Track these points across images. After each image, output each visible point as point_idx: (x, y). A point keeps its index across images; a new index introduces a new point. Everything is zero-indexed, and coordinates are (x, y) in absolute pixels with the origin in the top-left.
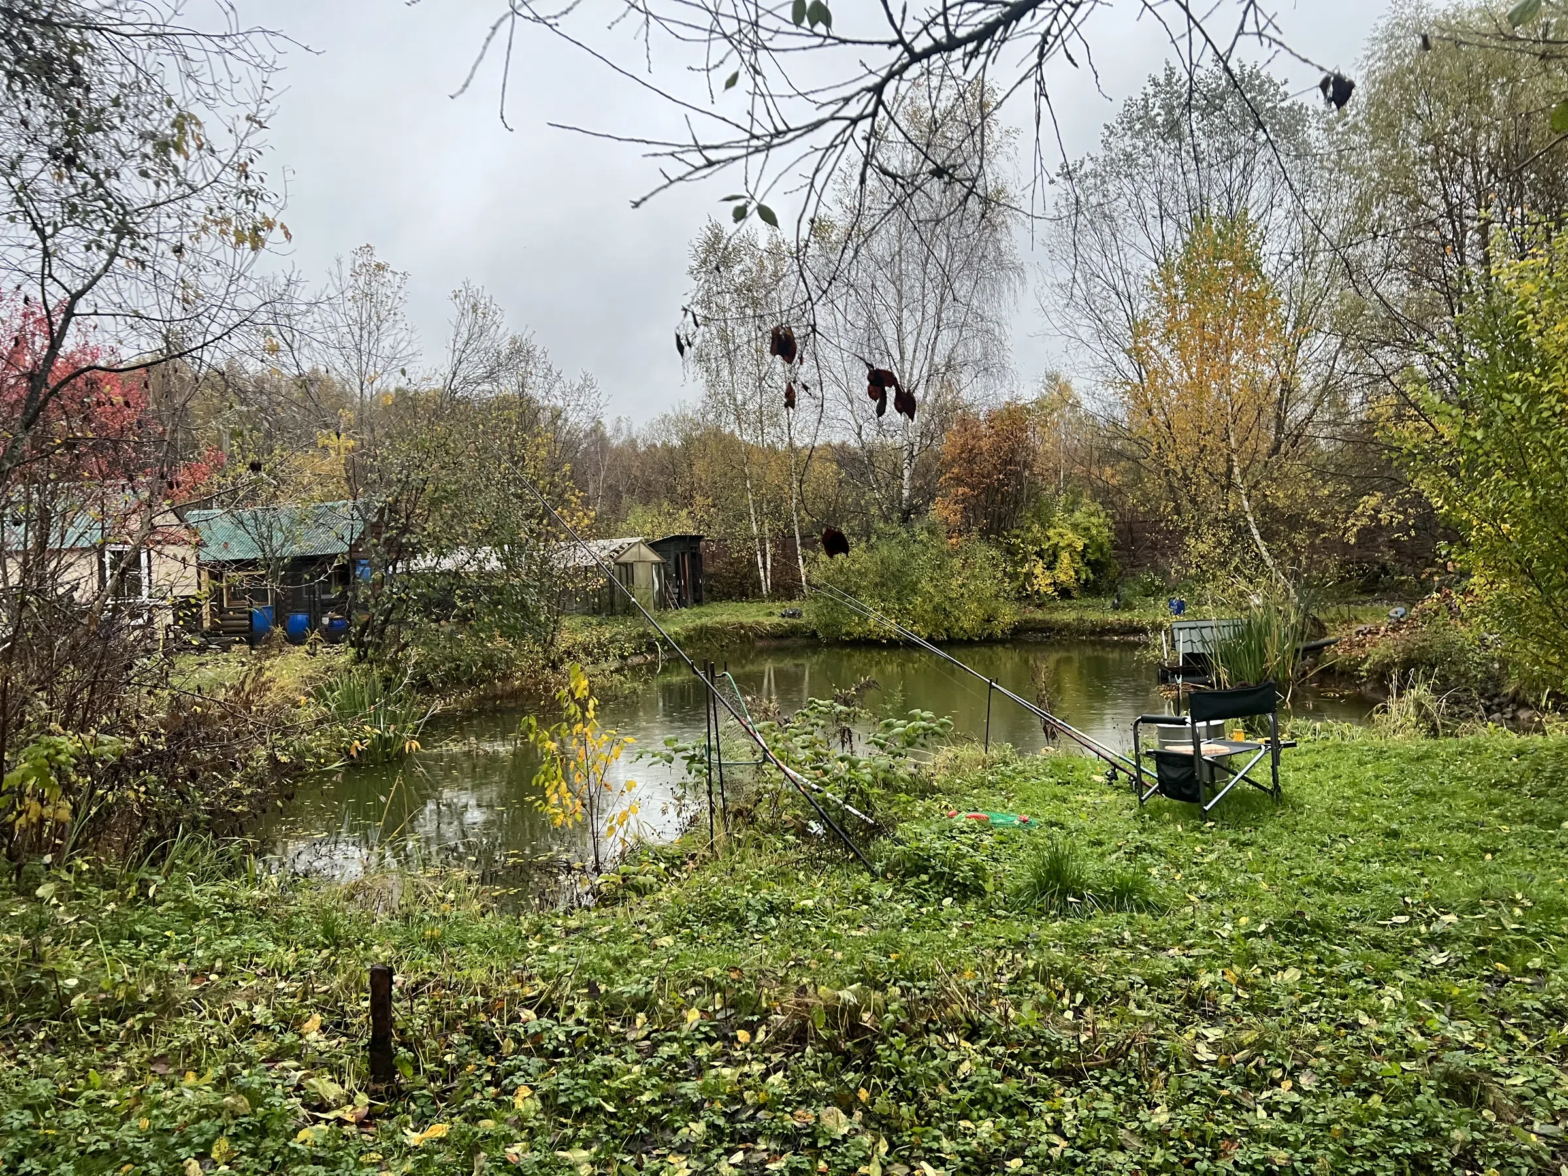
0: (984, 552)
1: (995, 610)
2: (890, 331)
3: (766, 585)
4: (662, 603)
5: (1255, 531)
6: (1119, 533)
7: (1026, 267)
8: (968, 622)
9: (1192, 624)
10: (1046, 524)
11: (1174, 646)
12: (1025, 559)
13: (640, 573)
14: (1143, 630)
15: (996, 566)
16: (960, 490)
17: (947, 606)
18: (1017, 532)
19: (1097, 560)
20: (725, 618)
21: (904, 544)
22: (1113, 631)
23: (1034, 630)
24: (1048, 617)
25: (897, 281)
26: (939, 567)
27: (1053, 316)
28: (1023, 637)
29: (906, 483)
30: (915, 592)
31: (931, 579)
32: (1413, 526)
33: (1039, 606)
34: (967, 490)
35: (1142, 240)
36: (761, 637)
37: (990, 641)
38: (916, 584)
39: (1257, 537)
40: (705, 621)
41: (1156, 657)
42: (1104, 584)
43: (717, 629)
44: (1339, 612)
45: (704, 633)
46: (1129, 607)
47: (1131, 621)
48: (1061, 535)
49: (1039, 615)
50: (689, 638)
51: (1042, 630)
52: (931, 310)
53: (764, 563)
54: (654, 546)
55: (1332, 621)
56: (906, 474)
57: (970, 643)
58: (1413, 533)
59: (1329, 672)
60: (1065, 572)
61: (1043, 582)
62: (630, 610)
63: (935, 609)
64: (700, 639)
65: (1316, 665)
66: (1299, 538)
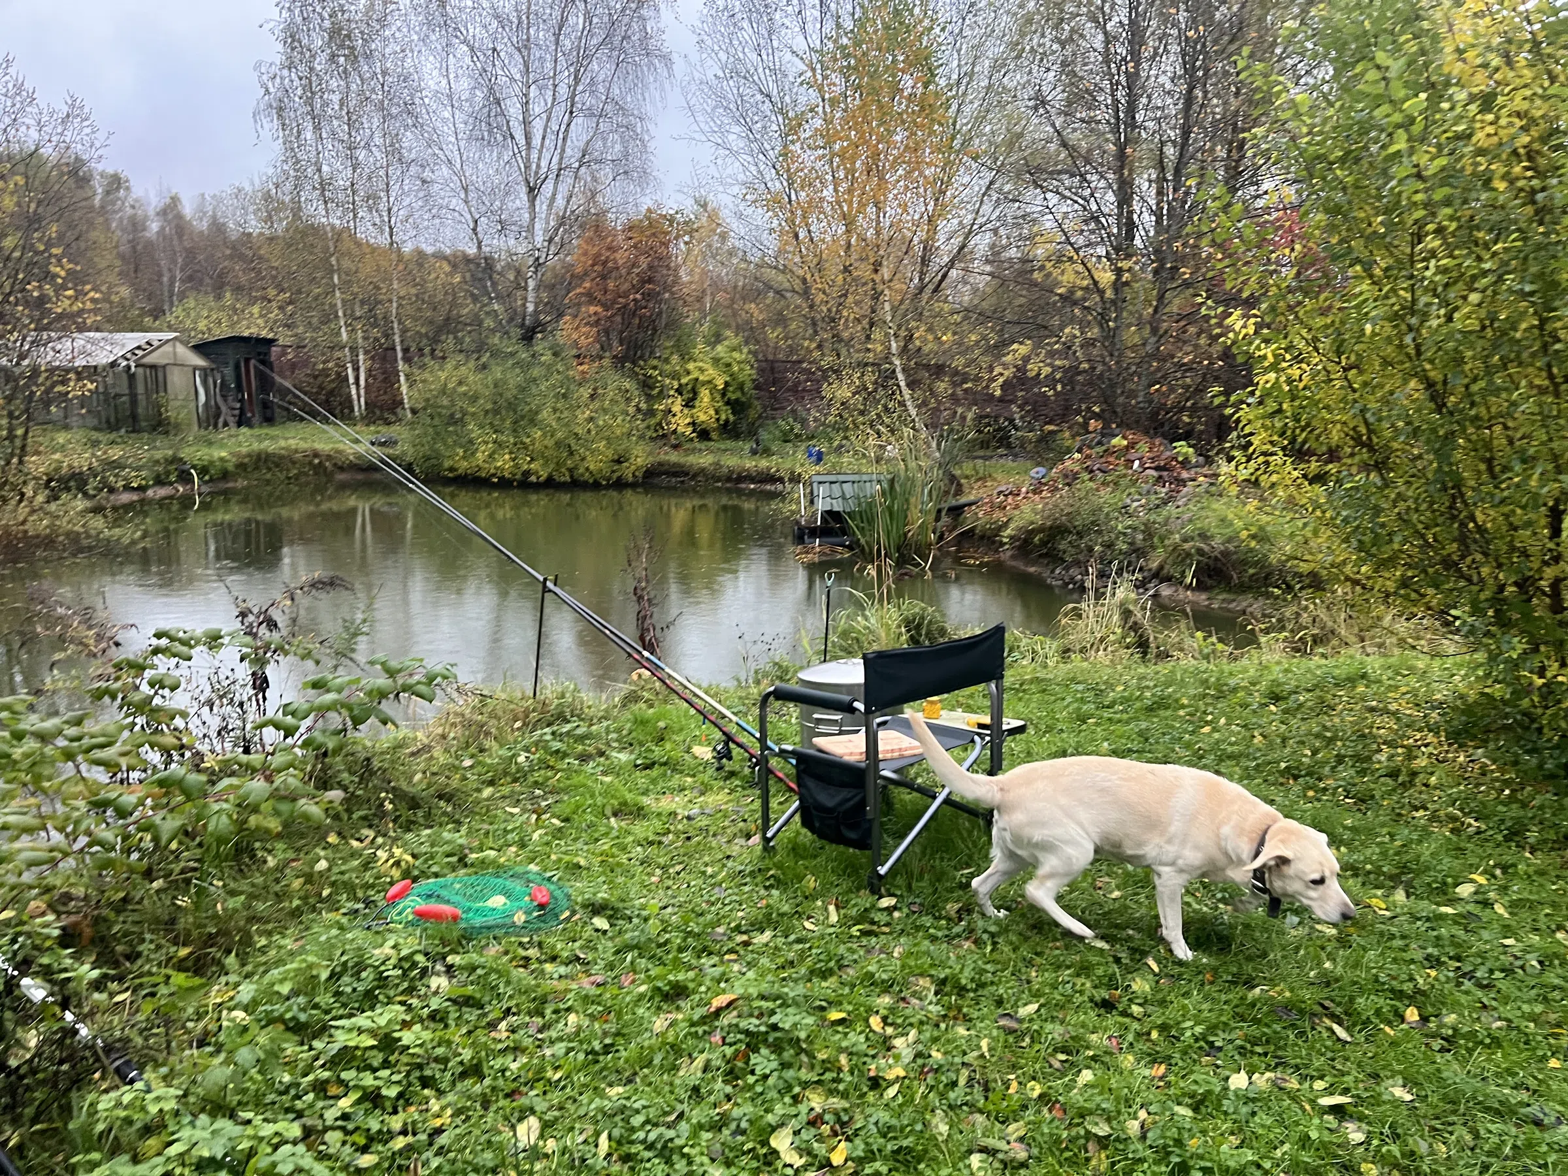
0: (617, 383)
1: (627, 450)
2: (514, 110)
3: (359, 404)
4: (211, 419)
5: (900, 376)
6: (761, 371)
7: (675, 57)
8: (595, 462)
9: (832, 478)
10: (686, 357)
11: (812, 502)
12: (662, 395)
13: (177, 380)
14: (781, 480)
15: (628, 400)
16: (592, 309)
17: (572, 442)
18: (655, 362)
19: (737, 400)
20: (293, 443)
21: (524, 366)
22: (750, 478)
23: (667, 473)
24: (682, 460)
25: (524, 47)
26: (564, 396)
27: (700, 118)
28: (656, 481)
29: (531, 296)
30: (533, 422)
31: (555, 410)
32: (1059, 381)
33: (675, 447)
34: (599, 309)
35: (800, 44)
36: (341, 469)
37: (620, 485)
38: (537, 413)
39: (902, 384)
40: (269, 446)
41: (793, 512)
42: (744, 427)
43: (282, 457)
44: (974, 468)
45: (261, 461)
46: (767, 452)
47: (769, 469)
48: (702, 370)
49: (674, 457)
50: (241, 466)
51: (675, 474)
52: (563, 90)
53: (357, 379)
54: (201, 348)
55: (967, 477)
56: (531, 284)
57: (596, 486)
58: (1059, 387)
59: (969, 534)
60: (706, 411)
61: (681, 422)
62: (160, 425)
63: (558, 444)
64: (257, 468)
65: (954, 528)
66: (942, 386)
